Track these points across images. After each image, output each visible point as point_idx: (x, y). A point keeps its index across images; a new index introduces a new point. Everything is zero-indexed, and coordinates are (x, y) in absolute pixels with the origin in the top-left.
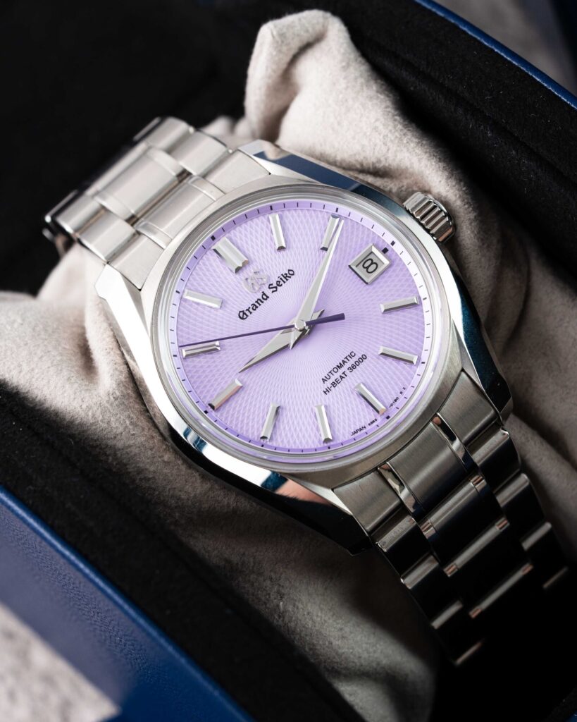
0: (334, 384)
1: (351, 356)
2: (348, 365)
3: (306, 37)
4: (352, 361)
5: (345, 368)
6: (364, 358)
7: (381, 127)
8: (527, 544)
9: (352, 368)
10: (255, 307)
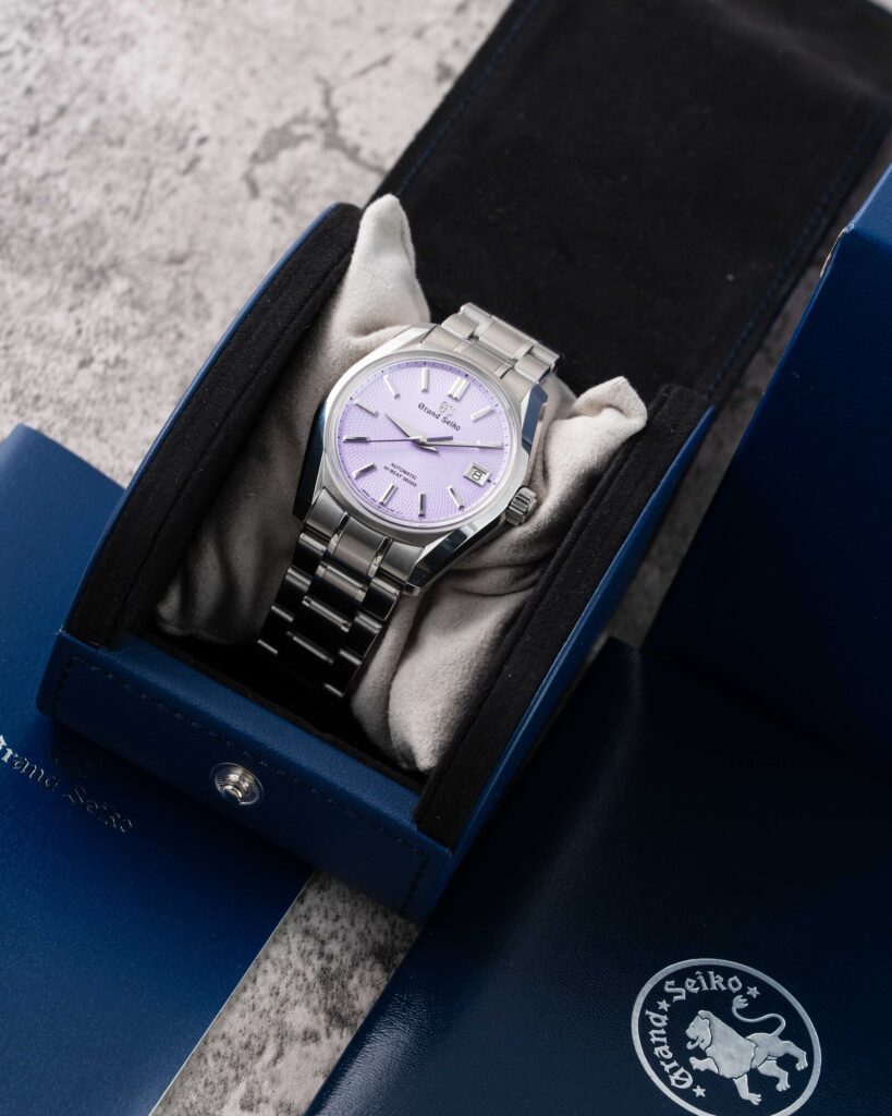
0: (392, 471)
1: (413, 477)
2: (407, 477)
3: (624, 406)
4: (410, 478)
5: (404, 475)
6: (415, 485)
7: (573, 462)
8: (343, 653)
9: (406, 480)
10: (429, 412)
